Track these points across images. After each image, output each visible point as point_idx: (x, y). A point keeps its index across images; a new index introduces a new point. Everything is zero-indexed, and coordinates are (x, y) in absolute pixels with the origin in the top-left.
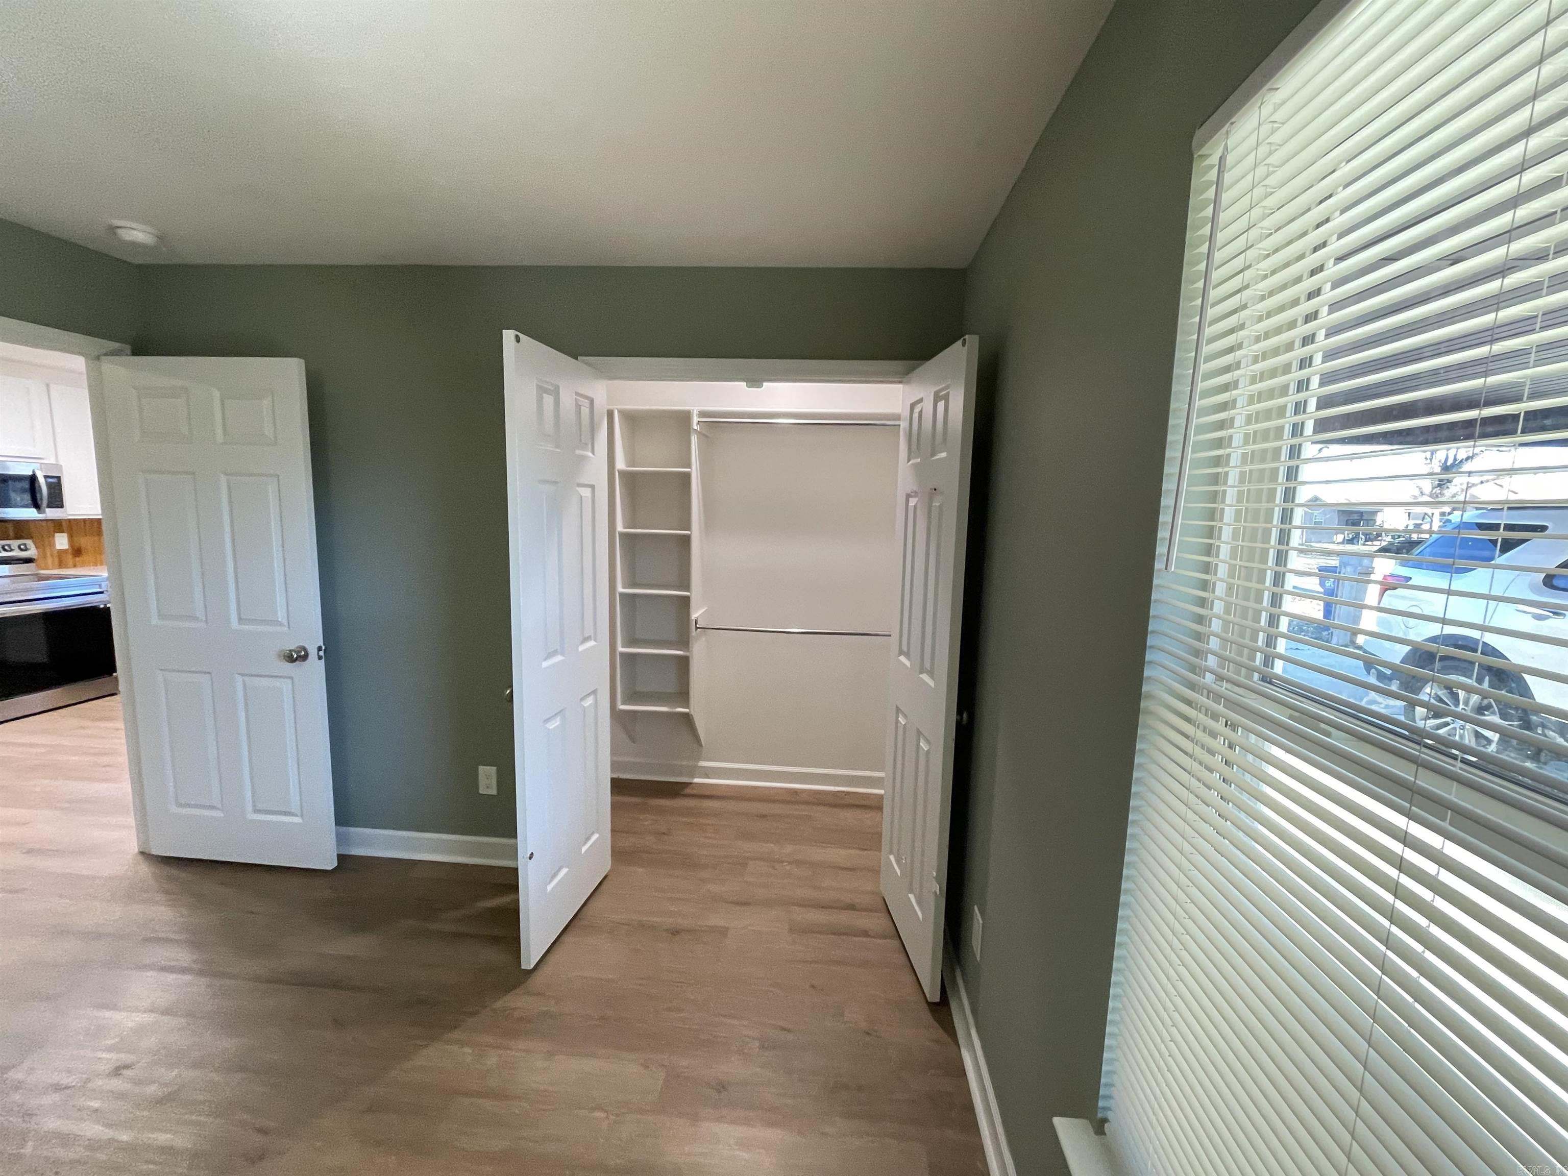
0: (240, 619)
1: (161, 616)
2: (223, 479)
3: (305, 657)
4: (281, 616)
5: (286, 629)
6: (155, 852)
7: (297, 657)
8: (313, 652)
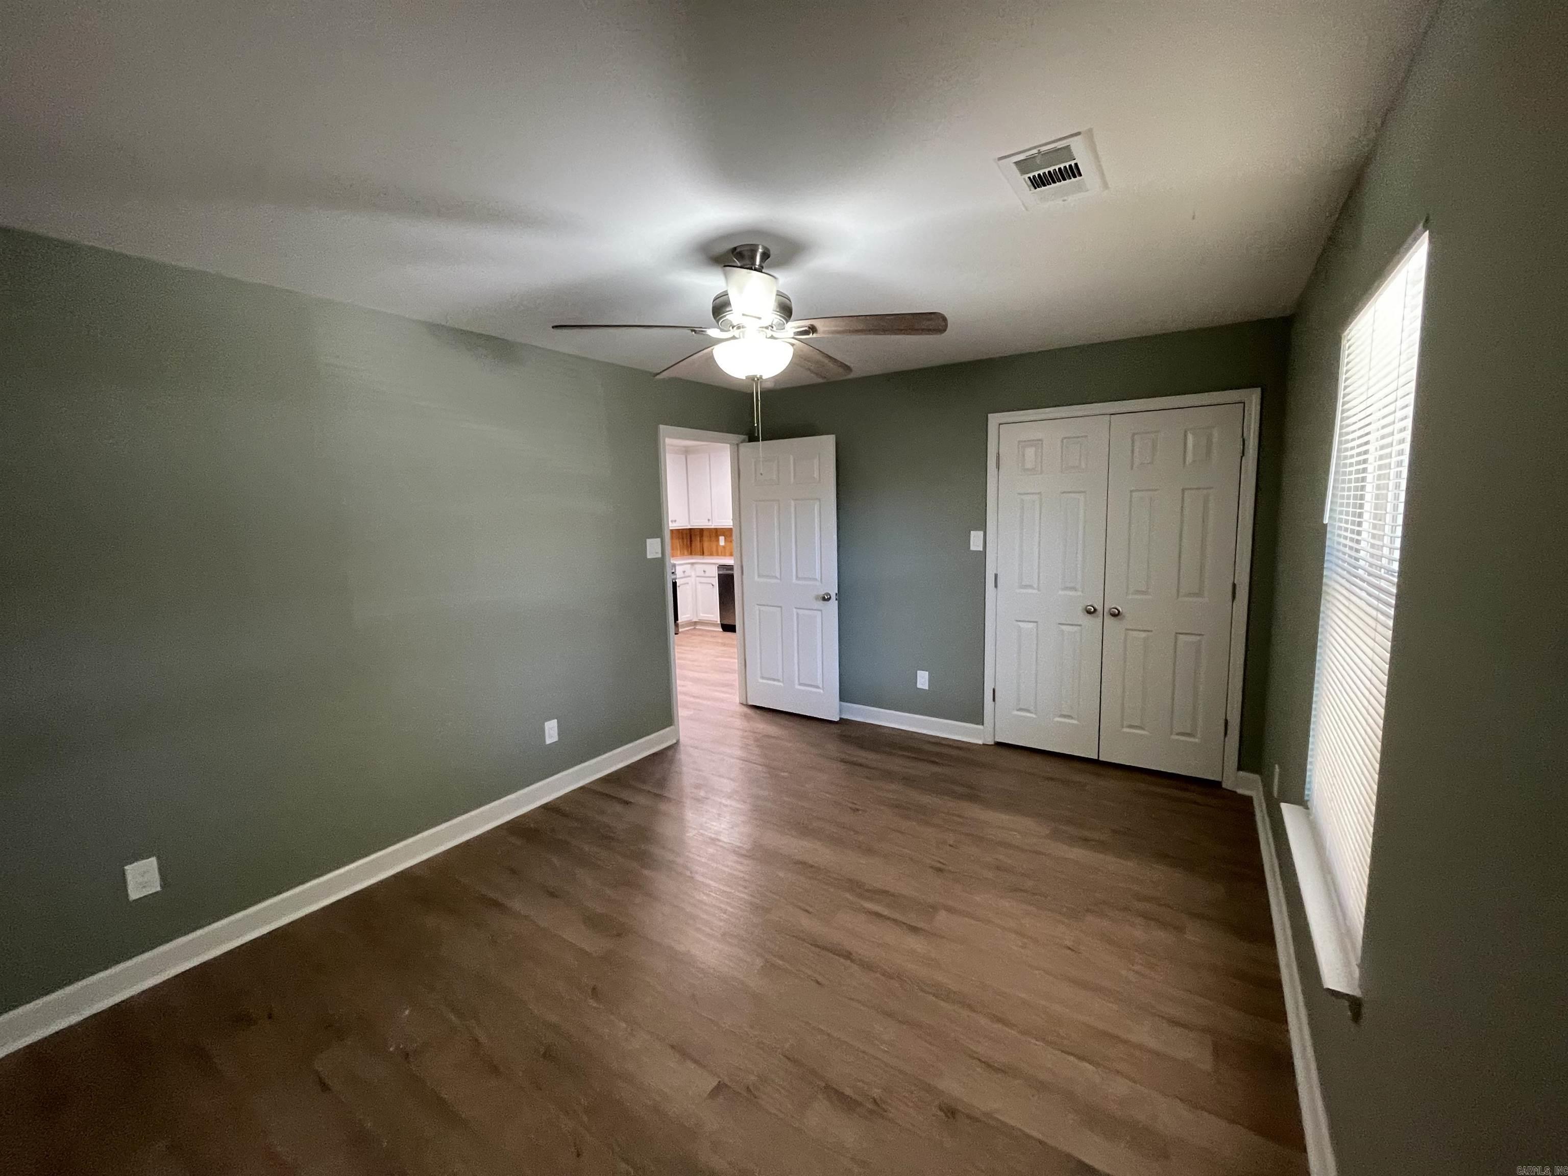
0: (797, 577)
1: (759, 576)
2: (793, 503)
3: (829, 599)
4: (818, 576)
5: (818, 584)
6: (750, 703)
7: (826, 599)
8: (834, 597)
